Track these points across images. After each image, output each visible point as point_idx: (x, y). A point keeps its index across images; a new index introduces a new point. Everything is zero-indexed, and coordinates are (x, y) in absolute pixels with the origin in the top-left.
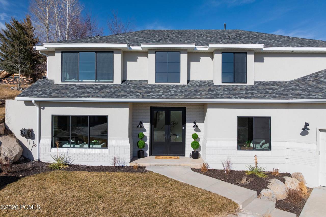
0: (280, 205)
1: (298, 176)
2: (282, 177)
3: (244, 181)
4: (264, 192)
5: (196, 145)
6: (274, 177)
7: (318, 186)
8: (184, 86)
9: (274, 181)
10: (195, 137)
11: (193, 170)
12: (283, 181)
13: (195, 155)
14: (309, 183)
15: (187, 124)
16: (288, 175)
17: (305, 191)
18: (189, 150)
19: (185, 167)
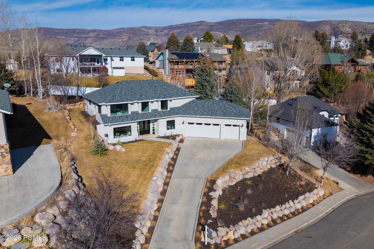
0: (180, 142)
1: (182, 135)
2: (178, 135)
3: (171, 138)
4: (176, 140)
5: (154, 130)
6: (177, 136)
7: (186, 136)
8: (151, 112)
9: (177, 137)
10: (153, 127)
11: (157, 137)
12: (179, 137)
13: (154, 133)
14: (184, 136)
15: (150, 124)
16: (179, 135)
17: (184, 138)
18: (151, 132)
19: (154, 137)
